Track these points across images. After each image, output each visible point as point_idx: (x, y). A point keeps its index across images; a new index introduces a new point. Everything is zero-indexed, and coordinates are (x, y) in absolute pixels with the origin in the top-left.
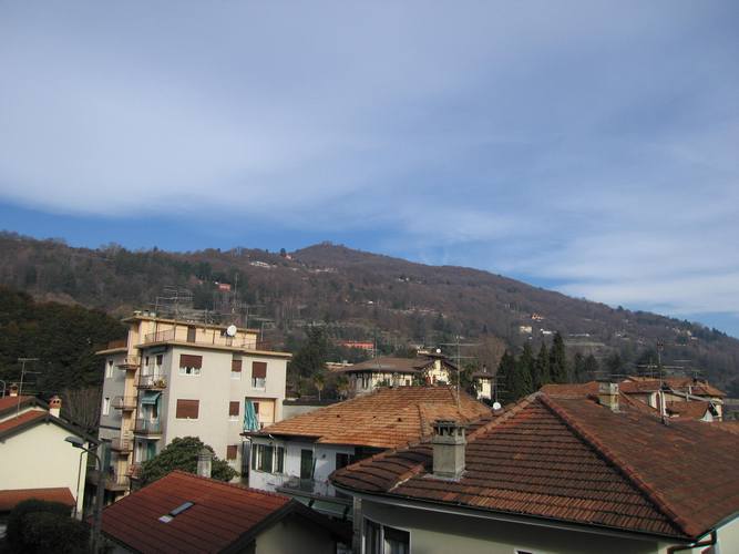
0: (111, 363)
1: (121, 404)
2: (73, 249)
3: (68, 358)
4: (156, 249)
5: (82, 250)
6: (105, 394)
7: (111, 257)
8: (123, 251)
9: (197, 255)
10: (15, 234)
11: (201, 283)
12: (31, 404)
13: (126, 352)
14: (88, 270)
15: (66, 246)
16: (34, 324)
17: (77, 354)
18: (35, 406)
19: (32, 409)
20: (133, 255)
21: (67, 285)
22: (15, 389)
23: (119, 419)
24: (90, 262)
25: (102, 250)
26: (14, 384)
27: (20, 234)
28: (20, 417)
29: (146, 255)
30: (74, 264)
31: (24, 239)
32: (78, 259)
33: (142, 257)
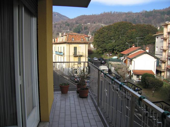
0: (158, 38)
1: (162, 48)
2: (134, 13)
3: (143, 38)
4: (154, 10)
5: (136, 13)
6: (156, 46)
7: (143, 14)
8: (146, 12)
9: (166, 9)
10: (121, 12)
11: (168, 16)
12: (140, 49)
13: (163, 34)
14: (138, 17)
15: (132, 13)
16: (134, 30)
17: (145, 36)
18: (141, 49)
19: (140, 50)
20: (148, 12)
21: (134, 22)
22: (134, 45)
23: (162, 52)
24: (139, 16)
25: (141, 12)
26: (133, 44)
27: (122, 12)
28: (138, 52)
29: (152, 12)
30: (135, 17)
31: (123, 13)
32: (136, 15)
33: (151, 12)
